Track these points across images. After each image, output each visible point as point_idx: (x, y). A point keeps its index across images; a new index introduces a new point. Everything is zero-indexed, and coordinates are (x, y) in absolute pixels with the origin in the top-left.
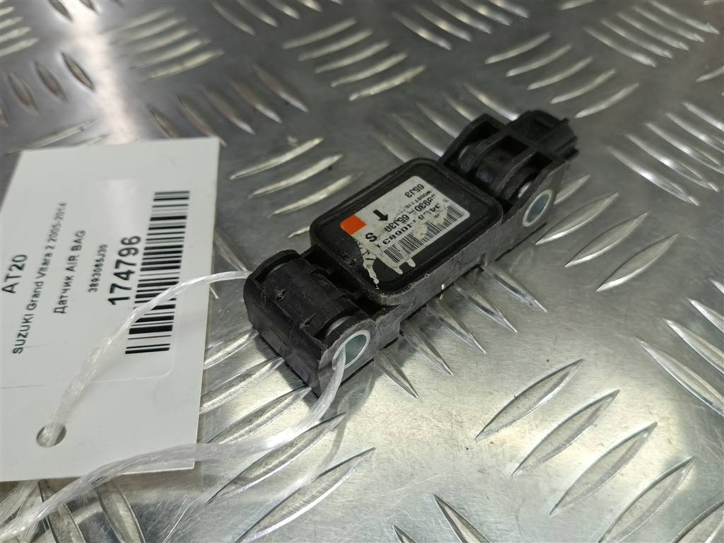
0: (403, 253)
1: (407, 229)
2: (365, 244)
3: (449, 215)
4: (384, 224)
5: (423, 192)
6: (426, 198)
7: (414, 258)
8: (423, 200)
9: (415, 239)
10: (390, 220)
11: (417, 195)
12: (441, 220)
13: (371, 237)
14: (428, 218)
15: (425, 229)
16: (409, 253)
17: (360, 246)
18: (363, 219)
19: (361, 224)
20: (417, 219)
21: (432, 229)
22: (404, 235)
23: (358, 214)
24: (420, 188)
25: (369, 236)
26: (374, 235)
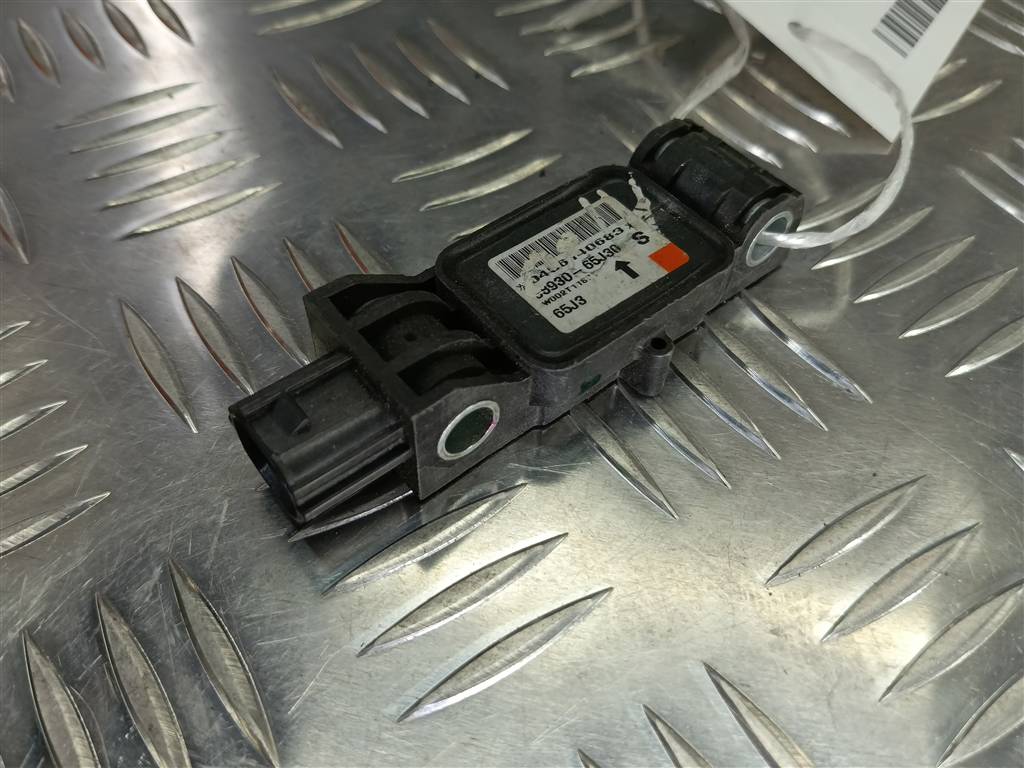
1: (587, 248)
2: (650, 229)
3: (521, 264)
4: (622, 257)
5: (555, 305)
6: (553, 293)
7: (580, 208)
8: (557, 291)
9: (575, 232)
10: (612, 262)
11: (566, 300)
12: (534, 257)
13: (640, 238)
14: (554, 262)
15: (560, 245)
16: (587, 215)
17: (657, 227)
18: (655, 265)
19: (656, 257)
20: (569, 260)
21: (549, 246)
22: (593, 239)
23: (663, 273)
24: (560, 312)
25: (644, 240)
26: (636, 241)
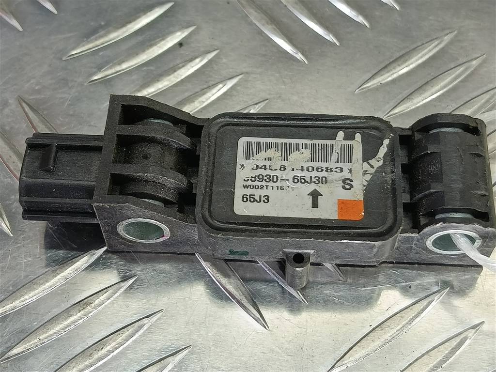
0: (337, 149)
1: (308, 168)
2: (360, 182)
3: (258, 152)
4: (322, 188)
5: (248, 192)
6: (257, 183)
7: (333, 137)
8: (259, 184)
9: (312, 154)
10: (312, 187)
11: (257, 193)
12: (271, 153)
13: (347, 184)
14: (279, 163)
15: (294, 155)
16: (332, 146)
17: (366, 183)
18: (336, 207)
19: (343, 204)
20: (289, 169)
21: (286, 152)
22: (316, 164)
23: (334, 216)
24: (245, 199)
25: (348, 187)
26: (343, 184)
